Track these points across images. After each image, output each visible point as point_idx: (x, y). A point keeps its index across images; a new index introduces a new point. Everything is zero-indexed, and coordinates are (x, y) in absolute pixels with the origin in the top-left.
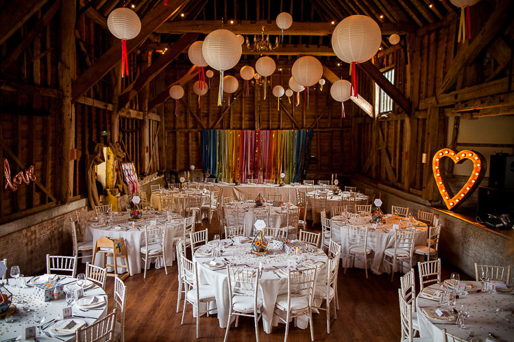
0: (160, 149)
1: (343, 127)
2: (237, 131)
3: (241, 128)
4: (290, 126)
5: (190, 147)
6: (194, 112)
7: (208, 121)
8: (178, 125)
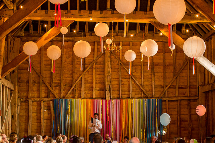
0: (13, 117)
1: (190, 96)
2: (89, 100)
3: (92, 98)
4: (139, 96)
5: (42, 116)
6: (47, 81)
7: (60, 90)
8: (31, 95)
